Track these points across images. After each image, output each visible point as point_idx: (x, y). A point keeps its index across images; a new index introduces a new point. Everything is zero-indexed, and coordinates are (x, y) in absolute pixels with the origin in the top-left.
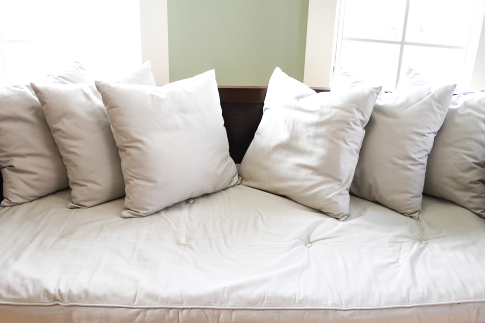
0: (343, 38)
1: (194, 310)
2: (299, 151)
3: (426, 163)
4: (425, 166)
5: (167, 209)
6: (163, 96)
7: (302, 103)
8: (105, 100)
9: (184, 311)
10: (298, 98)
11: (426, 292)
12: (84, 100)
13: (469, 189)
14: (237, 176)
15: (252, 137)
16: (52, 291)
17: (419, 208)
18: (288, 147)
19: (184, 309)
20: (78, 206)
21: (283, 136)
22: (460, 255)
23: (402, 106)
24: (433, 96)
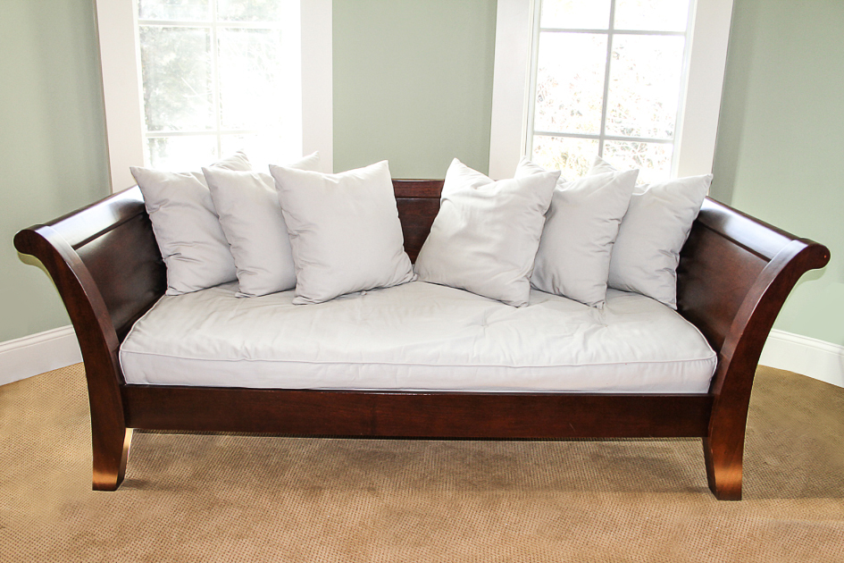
0: (534, 133)
1: (373, 365)
2: (477, 240)
3: (609, 251)
4: (608, 254)
5: (338, 297)
6: (337, 182)
7: (481, 190)
8: (278, 186)
9: (364, 367)
10: (476, 186)
11: (595, 354)
12: (254, 186)
13: (656, 278)
14: (412, 273)
15: (428, 231)
16: (238, 348)
17: (603, 298)
18: (466, 236)
19: (363, 364)
20: (247, 296)
21: (461, 224)
22: (636, 332)
23: (583, 192)
24: (615, 181)
